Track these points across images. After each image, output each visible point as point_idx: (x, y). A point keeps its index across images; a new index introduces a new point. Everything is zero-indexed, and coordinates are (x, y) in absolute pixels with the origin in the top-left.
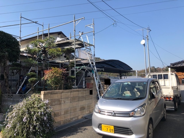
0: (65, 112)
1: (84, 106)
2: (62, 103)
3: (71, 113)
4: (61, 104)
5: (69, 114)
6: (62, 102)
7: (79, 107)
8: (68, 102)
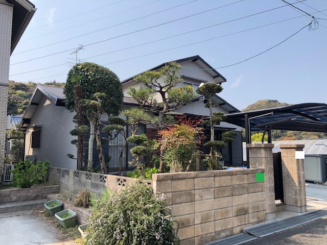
0: (202, 218)
1: (246, 206)
2: (196, 200)
3: (215, 220)
4: (194, 201)
5: (211, 223)
6: (197, 197)
7: (235, 209)
8: (208, 197)
